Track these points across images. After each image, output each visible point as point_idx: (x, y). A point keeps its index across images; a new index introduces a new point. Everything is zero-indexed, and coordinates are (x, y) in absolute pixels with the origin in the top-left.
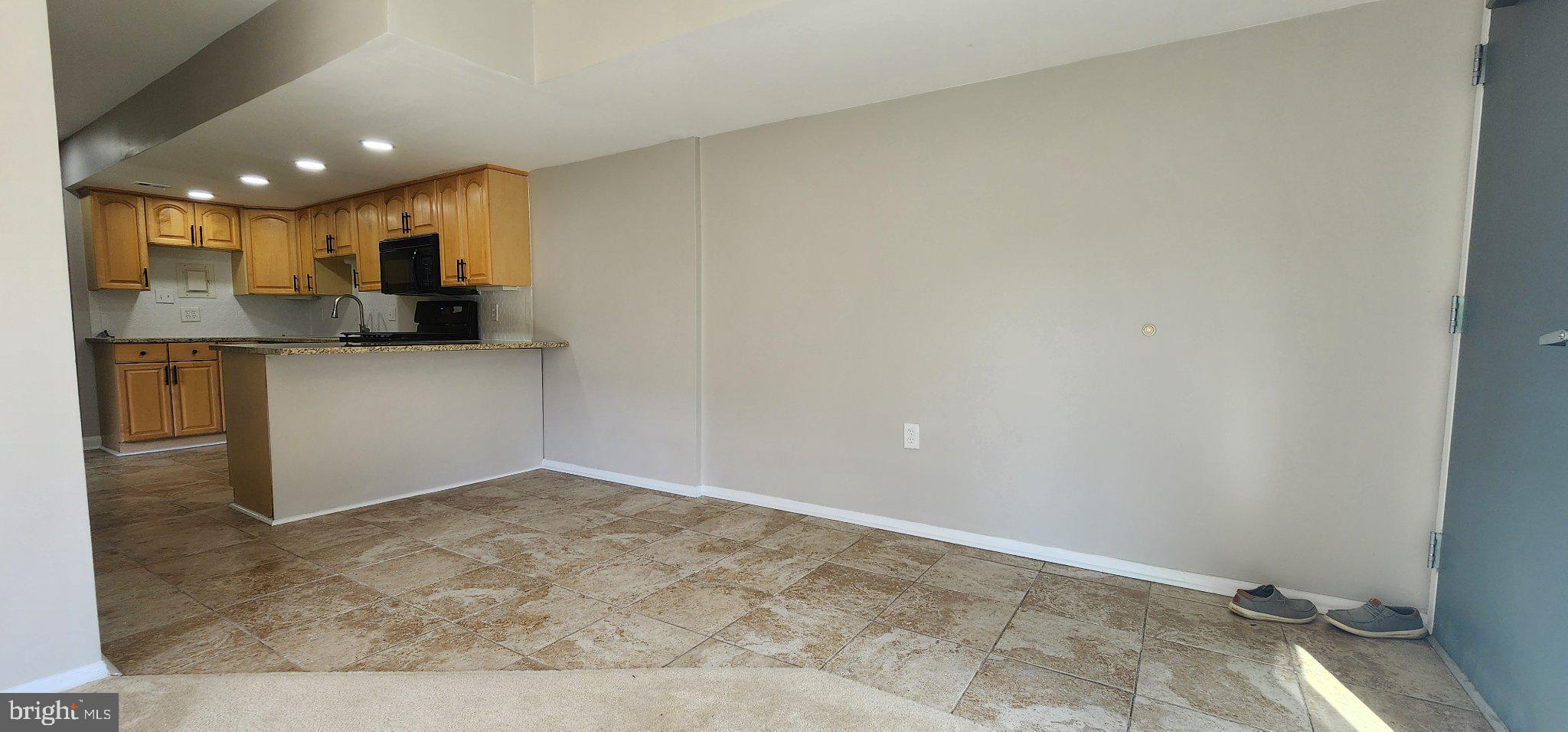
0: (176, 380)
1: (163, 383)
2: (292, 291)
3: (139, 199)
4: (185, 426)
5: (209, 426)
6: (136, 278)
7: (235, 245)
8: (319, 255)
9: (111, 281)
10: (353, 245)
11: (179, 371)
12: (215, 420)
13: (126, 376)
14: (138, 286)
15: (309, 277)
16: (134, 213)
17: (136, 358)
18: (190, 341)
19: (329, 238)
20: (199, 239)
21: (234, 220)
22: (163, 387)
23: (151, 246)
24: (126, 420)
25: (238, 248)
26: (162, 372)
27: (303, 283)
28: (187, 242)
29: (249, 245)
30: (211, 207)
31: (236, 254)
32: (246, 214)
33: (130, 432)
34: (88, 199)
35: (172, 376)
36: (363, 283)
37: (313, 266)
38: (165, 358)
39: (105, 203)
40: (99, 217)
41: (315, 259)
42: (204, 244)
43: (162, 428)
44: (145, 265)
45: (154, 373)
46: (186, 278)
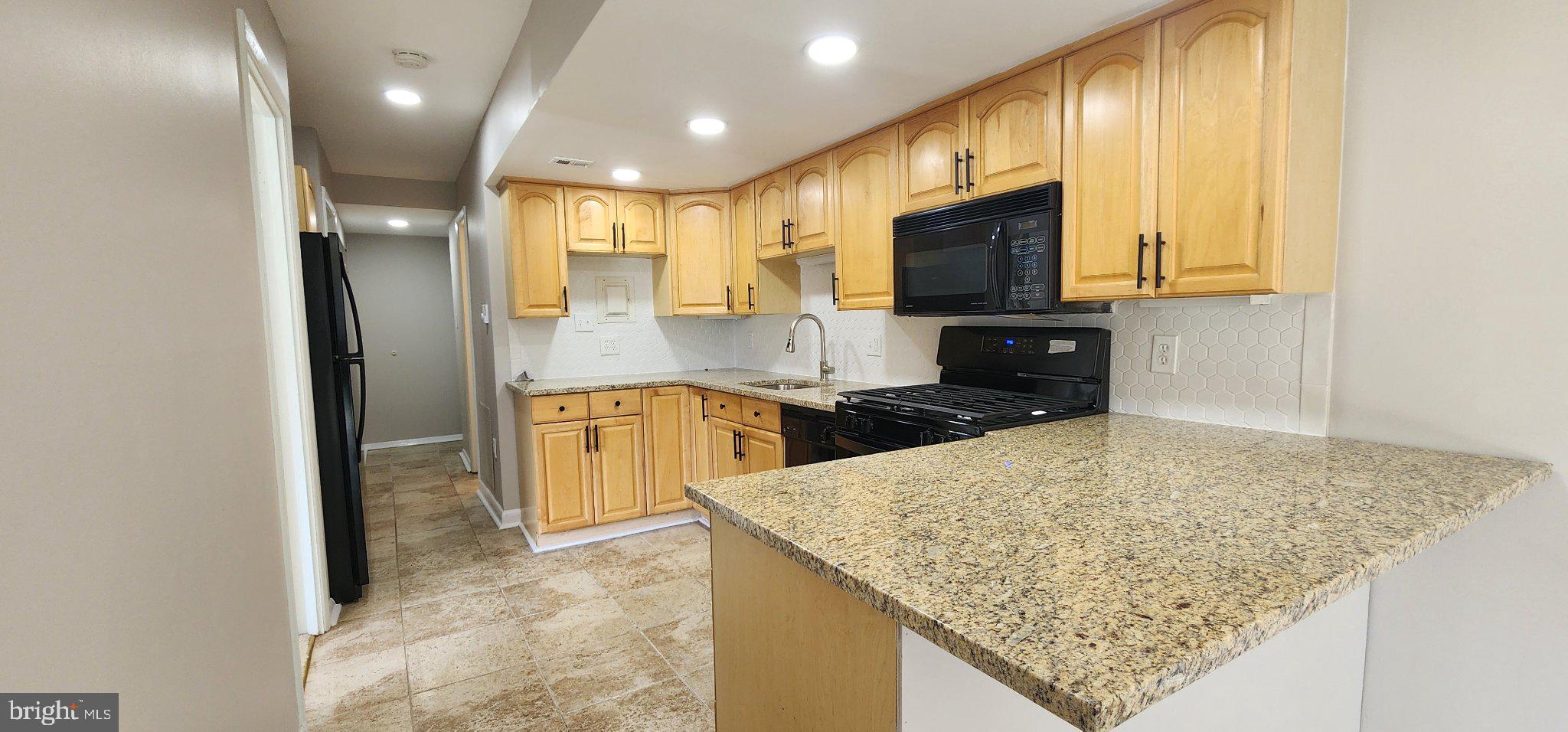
0: (597, 446)
1: (583, 449)
2: (724, 309)
3: (559, 190)
4: (606, 510)
5: (630, 508)
6: (555, 301)
7: (658, 248)
8: (767, 254)
9: (531, 306)
10: (830, 233)
11: (600, 433)
12: (638, 500)
13: (543, 438)
14: (557, 311)
15: (750, 288)
16: (553, 208)
17: (555, 415)
18: (613, 388)
19: (788, 226)
20: (621, 242)
21: (659, 212)
22: (583, 455)
23: (571, 254)
24: (544, 502)
25: (662, 251)
26: (583, 434)
27: (739, 296)
28: (608, 247)
29: (674, 246)
30: (634, 196)
31: (659, 259)
32: (673, 203)
33: (548, 521)
34: (506, 194)
35: (593, 440)
36: (847, 296)
37: (755, 269)
38: (585, 414)
39: (523, 199)
40: (517, 219)
41: (760, 261)
42: (627, 249)
43: (582, 514)
44: (565, 283)
45: (574, 433)
46: (606, 297)
